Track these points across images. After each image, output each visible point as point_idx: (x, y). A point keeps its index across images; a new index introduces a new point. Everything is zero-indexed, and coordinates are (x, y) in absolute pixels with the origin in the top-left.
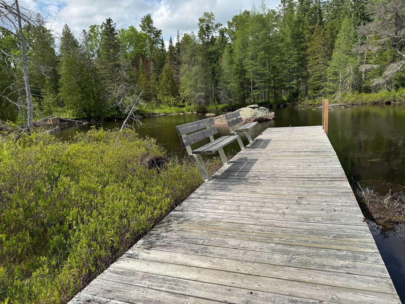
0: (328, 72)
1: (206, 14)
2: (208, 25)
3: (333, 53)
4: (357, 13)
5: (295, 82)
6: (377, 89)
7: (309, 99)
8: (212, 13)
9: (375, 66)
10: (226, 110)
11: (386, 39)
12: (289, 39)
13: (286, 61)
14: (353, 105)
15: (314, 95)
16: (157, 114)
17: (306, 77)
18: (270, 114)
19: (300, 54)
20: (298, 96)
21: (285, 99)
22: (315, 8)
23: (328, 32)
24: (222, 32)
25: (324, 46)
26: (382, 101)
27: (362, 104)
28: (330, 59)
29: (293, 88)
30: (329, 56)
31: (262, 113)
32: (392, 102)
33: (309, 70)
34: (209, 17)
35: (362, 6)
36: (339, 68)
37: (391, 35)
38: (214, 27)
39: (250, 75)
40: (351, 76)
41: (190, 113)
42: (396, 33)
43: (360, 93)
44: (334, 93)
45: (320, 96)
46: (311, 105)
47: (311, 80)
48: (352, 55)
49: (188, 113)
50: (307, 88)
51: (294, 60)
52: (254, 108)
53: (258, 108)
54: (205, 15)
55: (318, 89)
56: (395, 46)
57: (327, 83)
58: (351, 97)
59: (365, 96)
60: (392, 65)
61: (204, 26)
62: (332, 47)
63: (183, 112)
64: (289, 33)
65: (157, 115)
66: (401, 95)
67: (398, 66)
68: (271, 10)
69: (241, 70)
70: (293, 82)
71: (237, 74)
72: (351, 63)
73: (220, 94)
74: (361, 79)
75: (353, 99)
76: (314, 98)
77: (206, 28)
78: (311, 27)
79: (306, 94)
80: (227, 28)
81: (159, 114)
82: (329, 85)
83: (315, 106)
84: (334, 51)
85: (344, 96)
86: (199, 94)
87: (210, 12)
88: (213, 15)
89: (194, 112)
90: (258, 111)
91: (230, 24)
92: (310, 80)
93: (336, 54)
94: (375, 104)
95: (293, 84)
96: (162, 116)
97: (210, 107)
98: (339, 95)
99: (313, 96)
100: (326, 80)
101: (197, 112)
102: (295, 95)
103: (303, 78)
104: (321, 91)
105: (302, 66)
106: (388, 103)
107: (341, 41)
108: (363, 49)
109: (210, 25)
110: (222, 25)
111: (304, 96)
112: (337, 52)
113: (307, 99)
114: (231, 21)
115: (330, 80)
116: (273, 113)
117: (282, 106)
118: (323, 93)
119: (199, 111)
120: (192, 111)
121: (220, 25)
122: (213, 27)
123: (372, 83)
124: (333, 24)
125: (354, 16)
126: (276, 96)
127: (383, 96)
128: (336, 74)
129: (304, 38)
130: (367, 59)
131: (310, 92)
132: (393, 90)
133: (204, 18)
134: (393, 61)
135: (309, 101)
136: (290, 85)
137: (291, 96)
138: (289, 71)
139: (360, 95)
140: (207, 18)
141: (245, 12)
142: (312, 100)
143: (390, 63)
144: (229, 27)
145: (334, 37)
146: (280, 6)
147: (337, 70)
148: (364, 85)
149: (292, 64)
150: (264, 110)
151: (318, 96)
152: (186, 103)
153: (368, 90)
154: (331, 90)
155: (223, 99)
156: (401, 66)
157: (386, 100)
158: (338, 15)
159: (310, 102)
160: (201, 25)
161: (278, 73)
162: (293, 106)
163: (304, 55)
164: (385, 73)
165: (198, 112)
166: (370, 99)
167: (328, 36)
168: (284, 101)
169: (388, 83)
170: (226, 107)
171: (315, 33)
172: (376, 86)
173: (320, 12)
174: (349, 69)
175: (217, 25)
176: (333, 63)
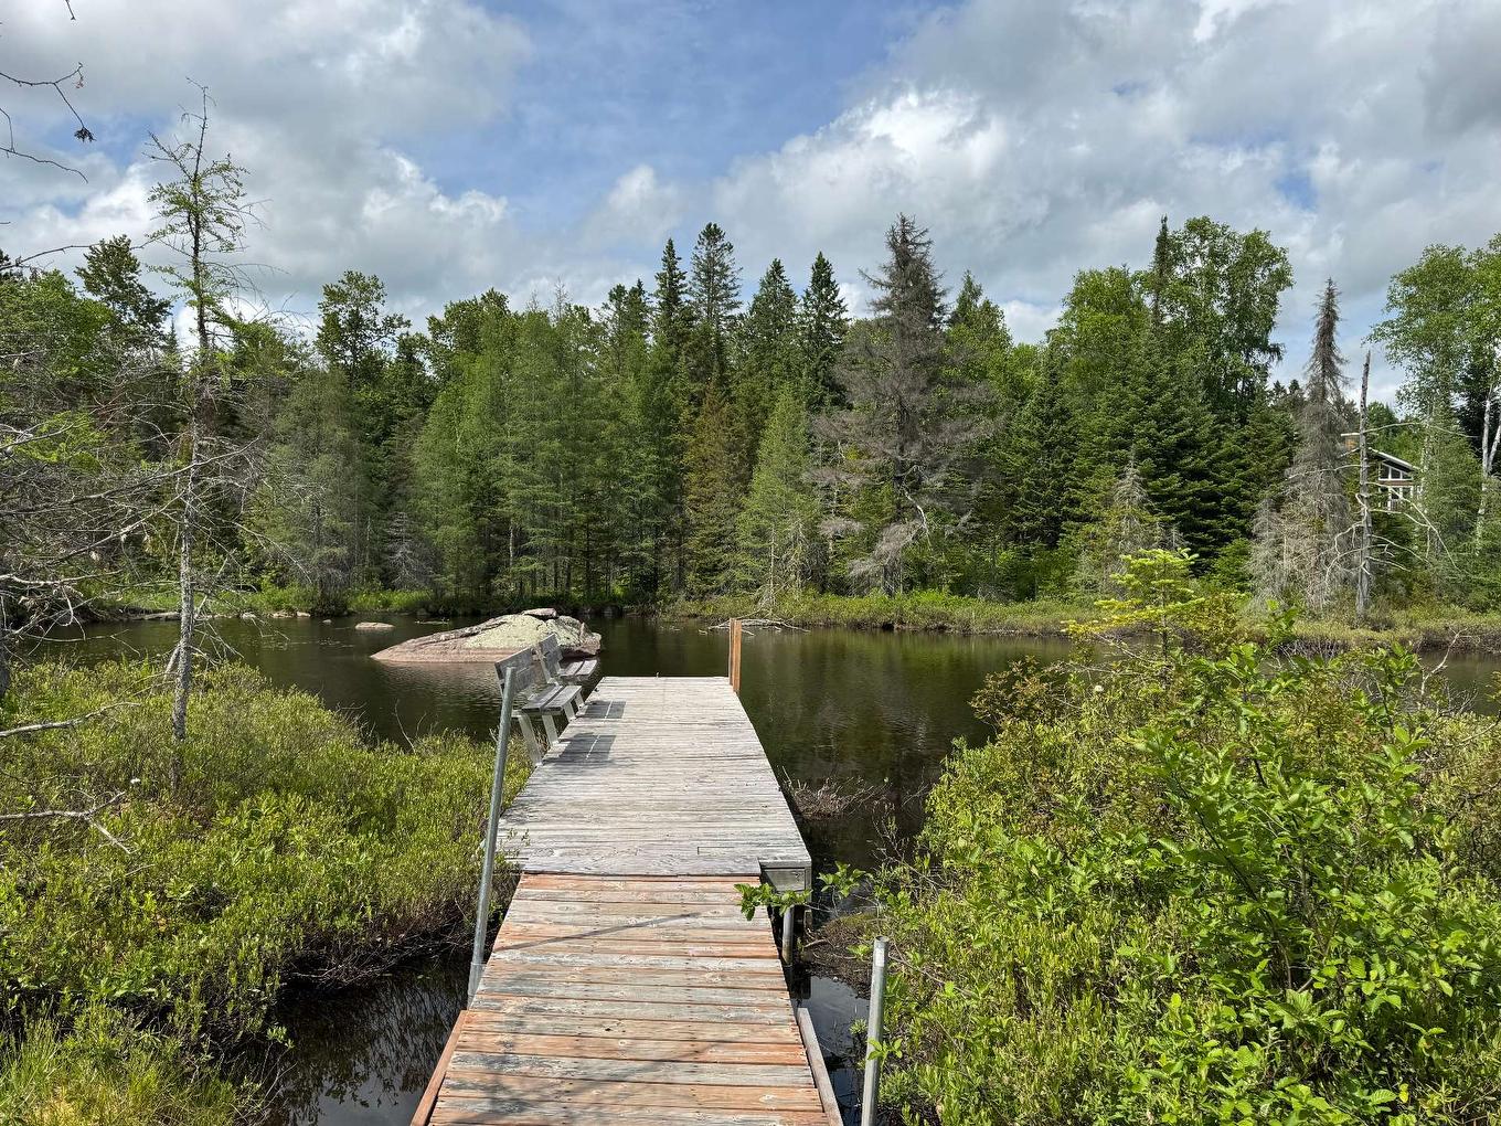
0: (740, 527)
1: (352, 279)
2: (355, 314)
3: (755, 474)
4: (816, 370)
5: (648, 543)
6: (863, 585)
7: (688, 599)
8: (375, 278)
9: (857, 526)
10: (422, 612)
11: (880, 461)
12: (634, 417)
13: (625, 477)
14: (804, 625)
15: (704, 587)
16: (148, 612)
17: (680, 534)
18: (589, 639)
19: (665, 464)
20: (656, 588)
21: (619, 591)
22: (706, 334)
23: (741, 407)
24: (407, 347)
25: (730, 451)
26: (872, 619)
27: (827, 626)
28: (746, 492)
29: (642, 561)
30: (743, 481)
31: (568, 635)
32: (896, 626)
33: (689, 512)
34: (365, 288)
35: (828, 353)
36: (770, 519)
37: (890, 452)
38: (380, 326)
39: (509, 508)
40: (800, 545)
41: (283, 614)
42: (902, 449)
43: (822, 593)
44: (758, 586)
45: (719, 591)
46: (696, 616)
47: (696, 540)
48: (801, 488)
49: (275, 615)
50: (682, 563)
51: (647, 478)
52: (544, 618)
53: (556, 618)
54: (350, 279)
55: (715, 570)
56: (899, 479)
57: (739, 557)
58: (800, 602)
59: (834, 604)
60: (894, 527)
61: (343, 317)
62: (752, 459)
63: (251, 609)
64: (636, 399)
65: (147, 617)
66: (914, 609)
67: (909, 532)
68: (576, 308)
69: (482, 489)
70: (644, 545)
71: (467, 498)
72: (800, 509)
73: (392, 553)
74: (826, 555)
75: (804, 608)
76: (704, 594)
77: (350, 323)
78: (695, 388)
79: (681, 583)
80: (429, 336)
81: (155, 612)
82: (742, 565)
83: (705, 620)
84: (755, 468)
85: (781, 598)
86: (326, 550)
87: (367, 274)
88: (377, 287)
89: (299, 614)
90: (555, 629)
91: (436, 326)
92: (692, 543)
93: (762, 478)
94: (857, 626)
95: (642, 550)
96: (167, 619)
97: (360, 599)
98: (768, 592)
99: (700, 591)
100: (735, 547)
101: (312, 612)
102: (649, 583)
103: (671, 534)
104: (721, 578)
105: (670, 498)
106: (887, 627)
107: (773, 443)
108: (826, 475)
109: (365, 315)
110: (408, 324)
111: (672, 585)
112: (763, 476)
113: (682, 597)
114: (441, 317)
115: (748, 549)
116: (598, 637)
117: (608, 612)
118: (727, 584)
119: (319, 609)
120: (290, 610)
121: (401, 323)
122: (375, 325)
123: (851, 570)
124: (753, 390)
125: (808, 374)
126: (591, 579)
127: (875, 606)
128: (761, 534)
129: (677, 420)
130: (840, 501)
131: (691, 577)
132: (900, 593)
133: (344, 288)
134: (897, 519)
135: (688, 604)
136: (633, 549)
137: (637, 585)
138: (633, 510)
139: (822, 600)
140: (355, 292)
141: (490, 295)
142: (697, 602)
143: (891, 521)
144: (435, 337)
145: (757, 428)
146: (606, 306)
147: (763, 522)
148: (832, 574)
149: (642, 489)
150: (573, 625)
151: (713, 590)
152: (266, 578)
153: (841, 588)
154: (750, 579)
155: (405, 572)
156: (914, 533)
157: (882, 619)
158: (766, 361)
159: (692, 607)
160: (332, 309)
161: (599, 510)
162: (644, 614)
163: (674, 467)
164: (879, 545)
165: (317, 615)
166: (845, 613)
167: (741, 425)
168: (615, 598)
169: (888, 572)
170: (423, 604)
171: (705, 406)
172: (861, 577)
173: (720, 348)
174: (794, 527)
175: (391, 321)
176: (753, 503)
